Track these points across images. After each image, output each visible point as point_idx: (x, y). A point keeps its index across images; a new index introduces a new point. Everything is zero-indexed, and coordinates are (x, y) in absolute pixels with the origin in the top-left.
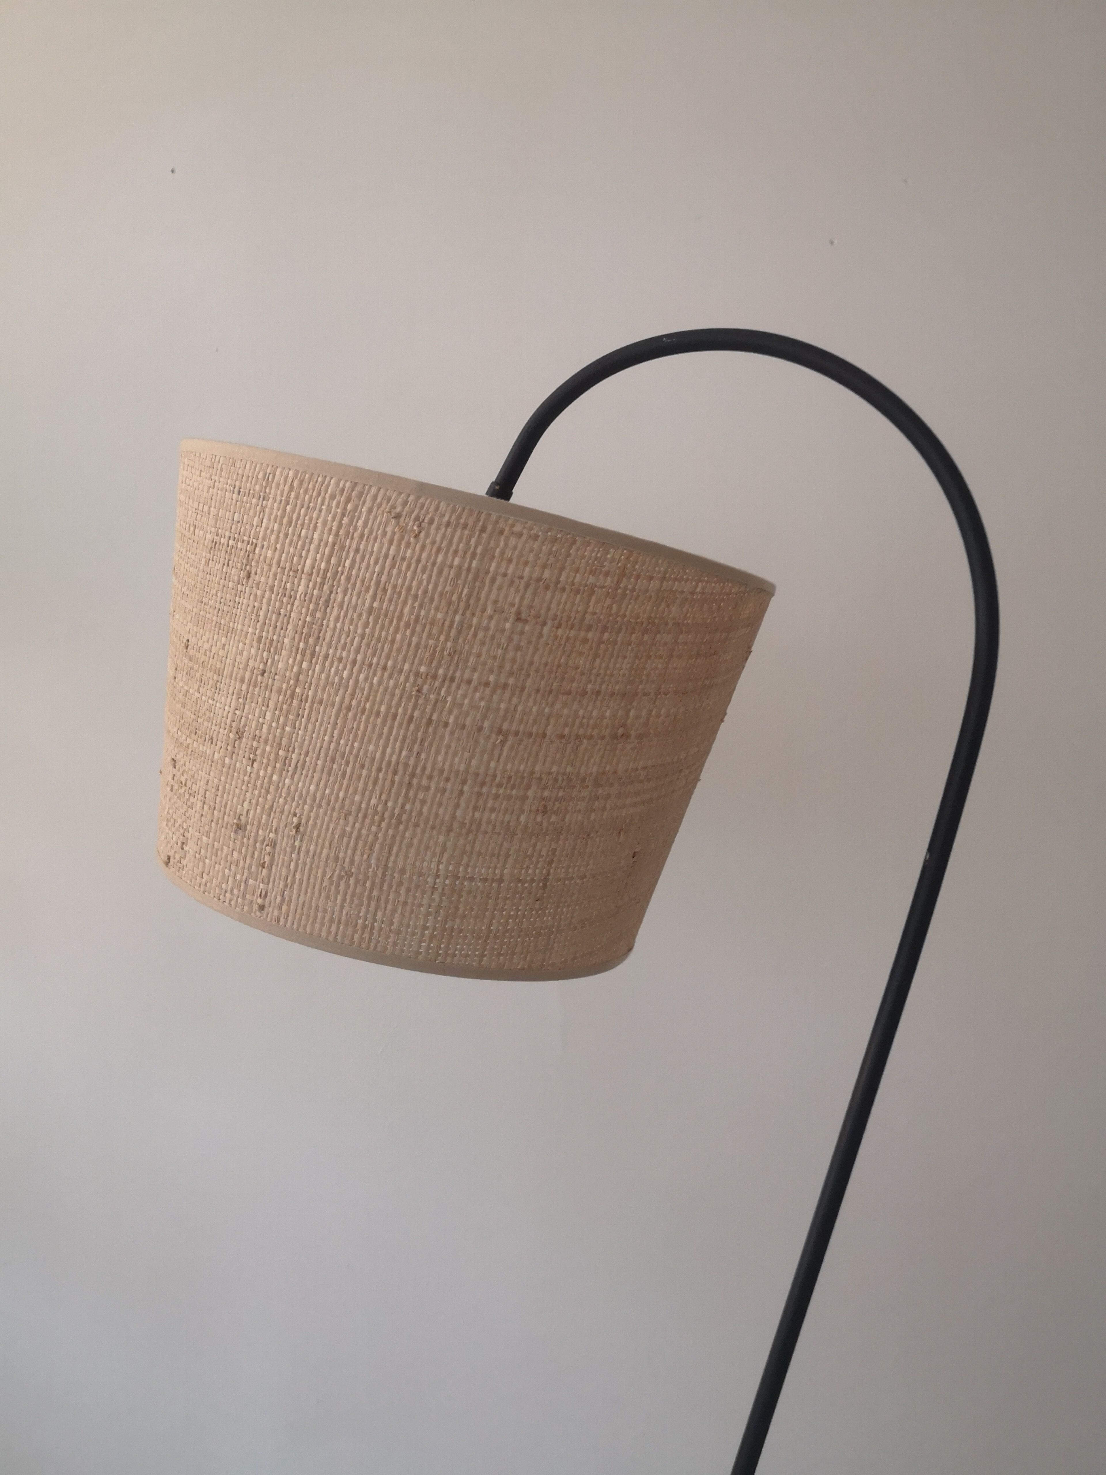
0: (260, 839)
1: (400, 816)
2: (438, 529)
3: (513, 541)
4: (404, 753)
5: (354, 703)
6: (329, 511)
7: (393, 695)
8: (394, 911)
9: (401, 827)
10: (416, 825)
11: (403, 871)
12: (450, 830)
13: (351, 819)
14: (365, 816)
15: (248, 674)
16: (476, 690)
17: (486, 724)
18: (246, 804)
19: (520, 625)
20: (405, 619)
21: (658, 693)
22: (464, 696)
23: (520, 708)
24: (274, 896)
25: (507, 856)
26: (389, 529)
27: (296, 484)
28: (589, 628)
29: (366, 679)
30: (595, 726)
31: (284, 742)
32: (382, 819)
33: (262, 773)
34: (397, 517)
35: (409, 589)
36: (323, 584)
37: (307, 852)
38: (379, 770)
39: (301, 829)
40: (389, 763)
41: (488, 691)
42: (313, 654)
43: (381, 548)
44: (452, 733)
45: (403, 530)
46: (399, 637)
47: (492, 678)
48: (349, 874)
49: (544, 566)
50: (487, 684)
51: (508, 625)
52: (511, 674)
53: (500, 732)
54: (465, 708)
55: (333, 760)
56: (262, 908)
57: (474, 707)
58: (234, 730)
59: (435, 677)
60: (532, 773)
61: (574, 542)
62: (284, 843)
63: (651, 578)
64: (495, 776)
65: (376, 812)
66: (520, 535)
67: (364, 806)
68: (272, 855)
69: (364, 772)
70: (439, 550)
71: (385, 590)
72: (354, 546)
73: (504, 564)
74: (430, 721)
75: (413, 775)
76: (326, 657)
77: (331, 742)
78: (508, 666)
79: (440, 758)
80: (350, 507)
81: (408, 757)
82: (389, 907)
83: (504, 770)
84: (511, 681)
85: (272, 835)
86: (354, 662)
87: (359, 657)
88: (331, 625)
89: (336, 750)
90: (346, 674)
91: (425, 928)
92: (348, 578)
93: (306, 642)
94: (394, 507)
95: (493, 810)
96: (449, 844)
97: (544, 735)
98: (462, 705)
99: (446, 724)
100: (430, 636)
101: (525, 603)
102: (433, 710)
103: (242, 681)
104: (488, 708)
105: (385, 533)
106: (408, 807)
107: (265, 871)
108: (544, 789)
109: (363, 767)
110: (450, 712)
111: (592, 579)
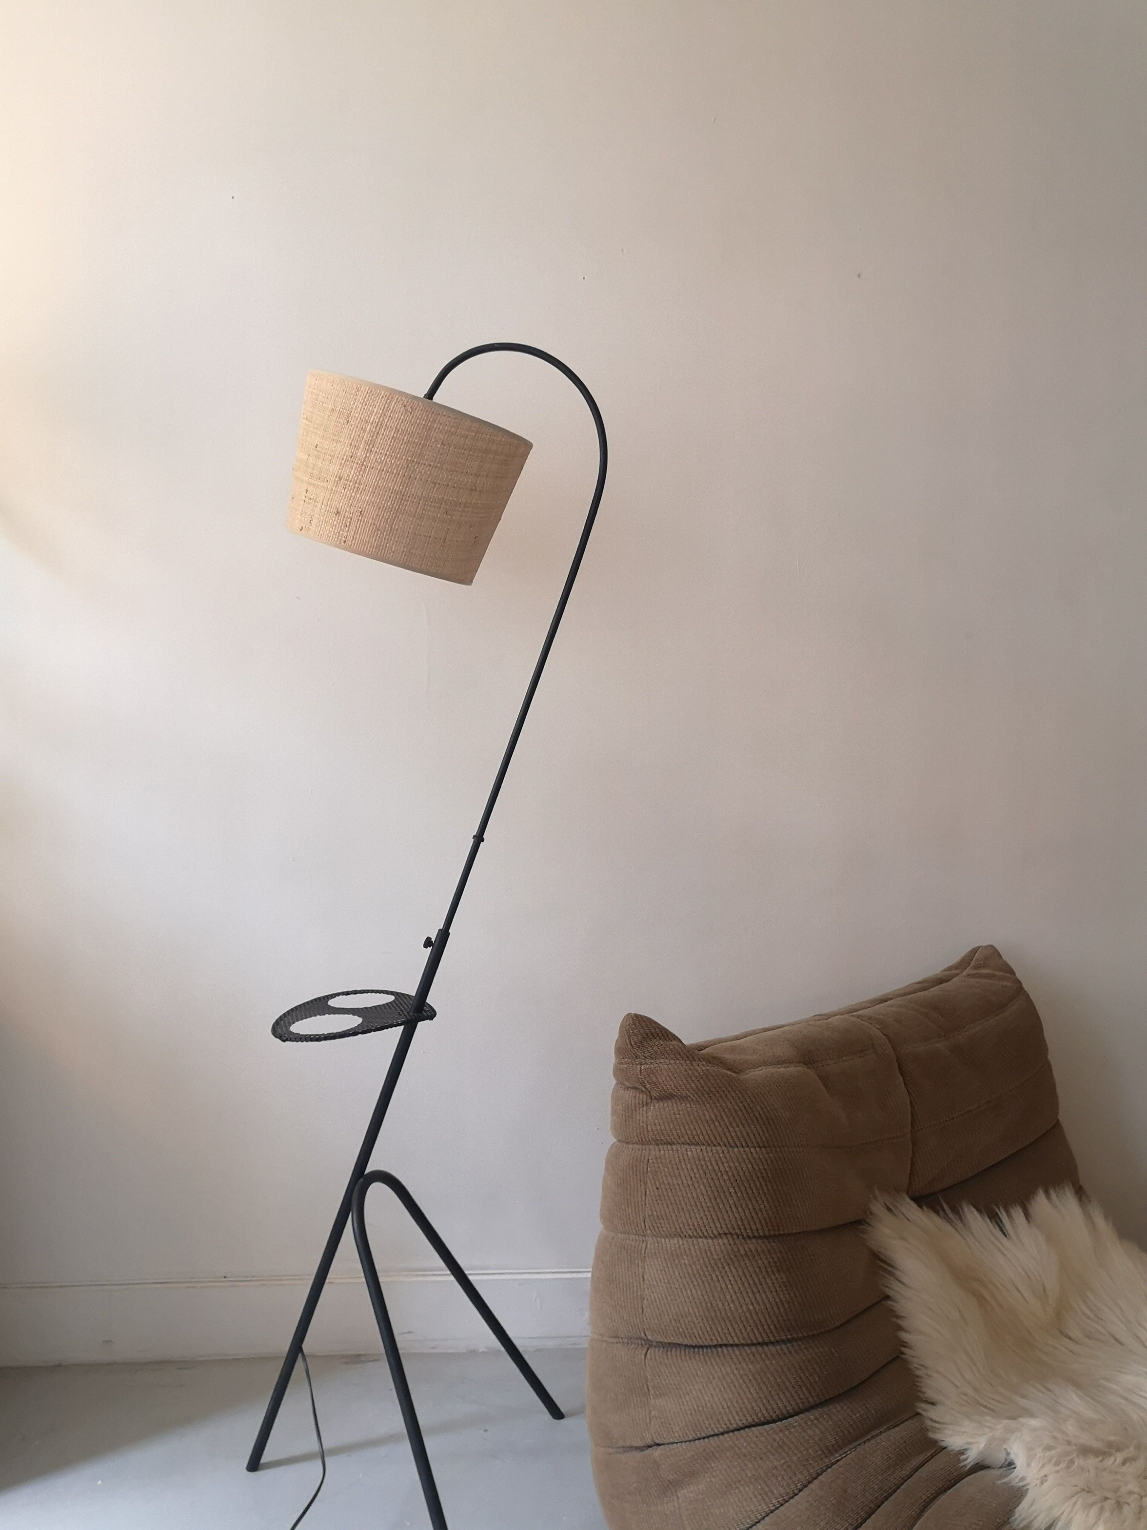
0: (346, 516)
1: (398, 509)
2: (418, 412)
3: (443, 417)
4: (401, 487)
5: (385, 469)
6: (381, 402)
7: (398, 467)
8: (393, 544)
9: (398, 514)
10: (403, 514)
11: (397, 530)
12: (414, 516)
13: (381, 510)
14: (386, 509)
15: (345, 457)
16: (426, 467)
17: (429, 480)
18: (341, 504)
19: (443, 446)
20: (405, 441)
21: (487, 476)
22: (423, 469)
23: (441, 475)
24: (350, 538)
25: (433, 528)
26: (401, 410)
27: (369, 391)
28: (465, 450)
29: (389, 461)
30: (465, 485)
31: (358, 482)
32: (391, 511)
33: (348, 493)
34: (405, 406)
35: (407, 431)
36: (376, 427)
37: (364, 521)
38: (392, 493)
39: (362, 513)
40: (396, 490)
41: (431, 468)
42: (371, 451)
43: (398, 416)
44: (418, 482)
45: (407, 410)
46: (402, 447)
47: (432, 464)
48: (378, 530)
49: (452, 427)
50: (430, 465)
51: (439, 446)
52: (438, 463)
53: (433, 483)
54: (422, 473)
55: (376, 489)
56: (345, 542)
57: (425, 473)
58: (338, 477)
59: (413, 461)
60: (443, 499)
61: (462, 419)
62: (355, 519)
63: (487, 434)
64: (431, 498)
65: (389, 508)
66: (445, 415)
67: (386, 505)
68: (350, 522)
69: (386, 493)
70: (418, 418)
71: (399, 431)
72: (389, 415)
73: (439, 425)
74: (410, 477)
75: (403, 496)
76: (376, 452)
77: (375, 482)
78: (437, 460)
79: (413, 490)
80: (388, 401)
81: (402, 489)
82: (392, 542)
83: (434, 496)
84: (439, 465)
85: (351, 515)
86: (386, 455)
87: (388, 453)
88: (379, 441)
89: (377, 485)
90: (383, 459)
91: (403, 551)
92: (386, 426)
93: (369, 446)
94: (404, 403)
95: (429, 511)
96: (414, 522)
97: (448, 485)
98: (421, 472)
99: (416, 478)
100: (413, 447)
101: (445, 439)
102: (412, 473)
103: (343, 459)
104: (430, 474)
105: (400, 412)
106: (401, 507)
107: (347, 528)
108: (447, 505)
109: (386, 492)
110: (417, 474)
111: (467, 433)
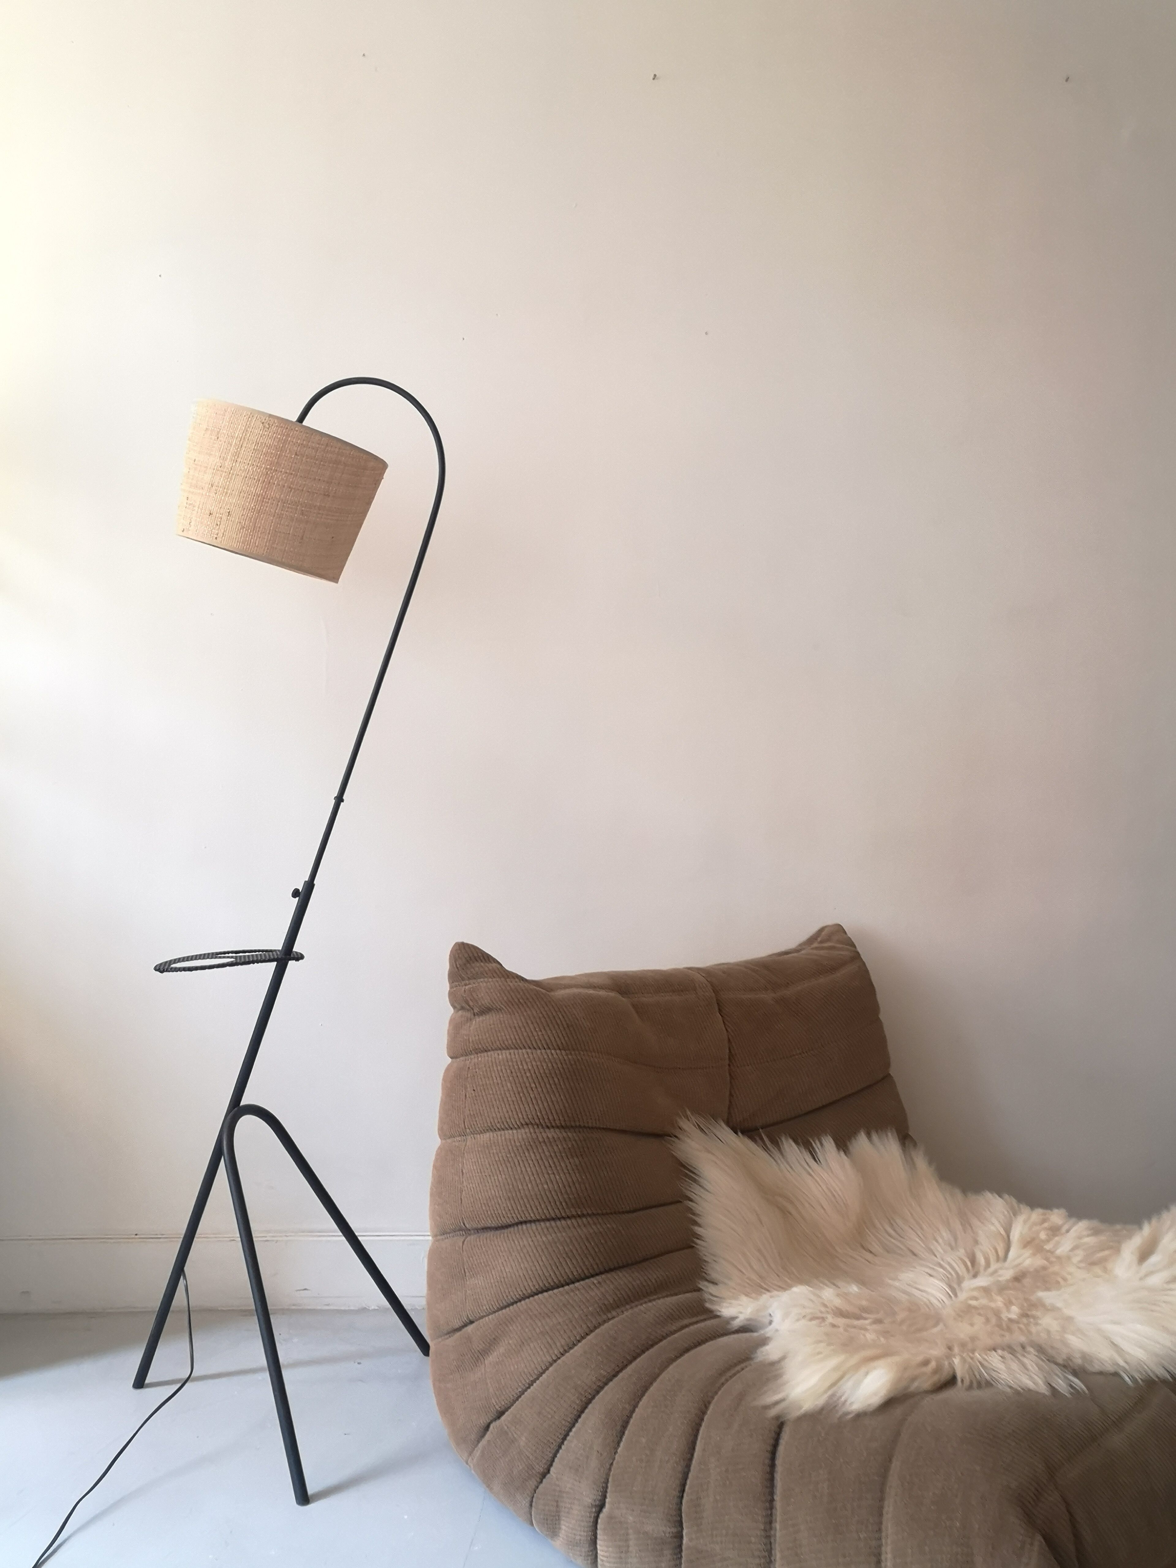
0: (217, 517)
1: (259, 510)
2: (274, 427)
3: (295, 432)
4: (262, 491)
5: (248, 476)
6: (243, 420)
7: (259, 474)
8: (257, 539)
9: (260, 514)
10: (264, 513)
11: (260, 528)
12: (274, 516)
13: (245, 510)
14: (249, 510)
15: (216, 467)
16: (283, 474)
17: (286, 485)
18: (213, 507)
19: (296, 456)
20: (264, 452)
21: (339, 484)
22: (280, 476)
23: (296, 481)
24: (220, 535)
25: (291, 527)
26: (260, 427)
27: (234, 412)
28: (317, 460)
29: (252, 469)
30: (319, 490)
31: (226, 487)
32: (254, 511)
33: (218, 497)
34: (263, 423)
35: (265, 443)
36: (240, 441)
37: (231, 521)
38: (254, 496)
39: (230, 513)
40: (257, 494)
41: (287, 475)
42: (236, 461)
43: (258, 431)
44: (276, 486)
45: (264, 427)
46: (262, 457)
47: (288, 471)
48: (244, 527)
49: (304, 440)
50: (287, 473)
51: (293, 456)
52: (293, 471)
53: (290, 488)
54: (280, 479)
55: (241, 493)
56: (216, 538)
57: (282, 479)
58: (210, 484)
59: (272, 469)
60: (299, 501)
61: (312, 434)
62: (224, 518)
63: (336, 448)
64: (288, 501)
65: (252, 509)
66: (297, 431)
67: (249, 506)
68: (220, 522)
69: (250, 496)
70: (274, 433)
71: (258, 444)
72: (250, 430)
73: (292, 438)
74: (270, 482)
75: (264, 498)
76: (240, 462)
77: (240, 487)
78: (292, 469)
79: (272, 494)
80: (250, 419)
81: (263, 493)
82: (255, 538)
83: (291, 499)
84: (294, 473)
85: (221, 516)
86: (249, 464)
87: (250, 462)
88: (242, 453)
89: (242, 489)
90: (246, 467)
91: (266, 546)
92: (248, 440)
93: (235, 457)
94: (262, 420)
95: (287, 511)
96: (274, 521)
97: (303, 490)
98: (279, 478)
99: (274, 484)
100: (271, 457)
101: (298, 450)
102: (271, 479)
103: (214, 469)
104: (286, 479)
105: (259, 428)
106: (262, 508)
107: (218, 527)
108: (303, 507)
109: (249, 495)
110: (275, 480)
111: (317, 446)
